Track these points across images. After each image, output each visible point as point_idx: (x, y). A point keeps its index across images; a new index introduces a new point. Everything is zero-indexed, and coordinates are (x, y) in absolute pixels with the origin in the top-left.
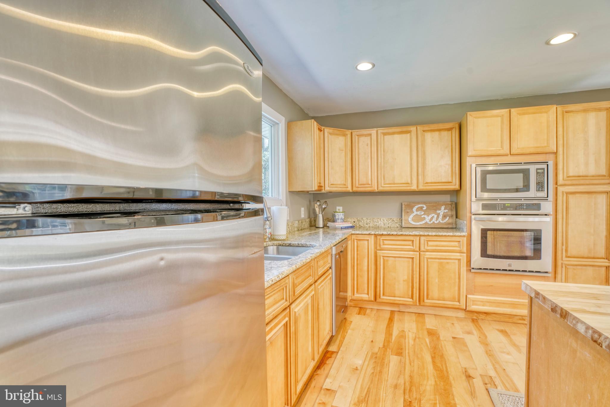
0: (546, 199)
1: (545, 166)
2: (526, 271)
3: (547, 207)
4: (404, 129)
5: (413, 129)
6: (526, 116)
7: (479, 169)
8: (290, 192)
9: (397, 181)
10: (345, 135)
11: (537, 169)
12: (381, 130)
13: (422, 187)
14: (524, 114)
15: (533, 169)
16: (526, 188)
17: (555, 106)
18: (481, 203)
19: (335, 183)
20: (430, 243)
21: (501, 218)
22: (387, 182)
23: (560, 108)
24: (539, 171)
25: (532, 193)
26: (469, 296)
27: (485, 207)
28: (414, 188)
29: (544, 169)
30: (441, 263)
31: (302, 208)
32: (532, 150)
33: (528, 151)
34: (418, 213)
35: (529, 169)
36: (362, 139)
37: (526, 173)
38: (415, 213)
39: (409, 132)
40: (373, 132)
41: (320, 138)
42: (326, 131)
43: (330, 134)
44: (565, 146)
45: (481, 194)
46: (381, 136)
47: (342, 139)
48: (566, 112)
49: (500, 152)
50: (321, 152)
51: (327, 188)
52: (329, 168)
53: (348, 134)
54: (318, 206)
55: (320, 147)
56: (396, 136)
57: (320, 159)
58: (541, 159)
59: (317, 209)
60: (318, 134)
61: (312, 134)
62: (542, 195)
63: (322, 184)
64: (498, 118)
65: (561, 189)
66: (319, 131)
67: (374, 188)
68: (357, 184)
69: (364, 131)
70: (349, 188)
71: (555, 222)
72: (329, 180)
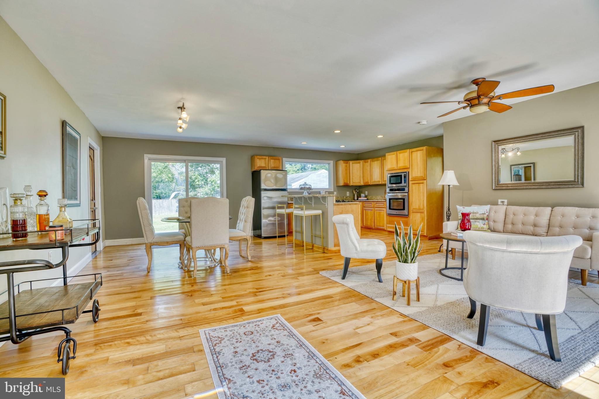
0: (406, 186)
2: (401, 215)
3: (406, 189)
4: (378, 159)
5: (380, 159)
6: (401, 154)
7: (389, 176)
8: (337, 186)
9: (376, 181)
10: (359, 163)
12: (371, 160)
13: (383, 183)
15: (403, 175)
16: (401, 183)
19: (355, 182)
20: (377, 204)
22: (373, 181)
23: (410, 150)
25: (403, 184)
26: (386, 225)
27: (390, 190)
28: (381, 183)
29: (406, 175)
30: (379, 212)
31: (347, 192)
32: (403, 168)
36: (366, 163)
37: (401, 176)
40: (369, 161)
41: (346, 166)
42: (351, 162)
43: (353, 163)
44: (412, 165)
45: (390, 185)
46: (371, 163)
47: (358, 164)
48: (412, 152)
49: (394, 169)
50: (348, 171)
51: (351, 184)
52: (353, 176)
53: (361, 162)
54: (355, 191)
55: (346, 170)
56: (376, 162)
57: (346, 174)
58: (405, 171)
59: (354, 193)
60: (344, 165)
61: (342, 165)
62: (405, 184)
63: (348, 183)
64: (394, 155)
65: (411, 182)
66: (345, 164)
67: (370, 184)
68: (365, 182)
69: (366, 161)
70: (362, 184)
71: (409, 195)
72: (352, 181)
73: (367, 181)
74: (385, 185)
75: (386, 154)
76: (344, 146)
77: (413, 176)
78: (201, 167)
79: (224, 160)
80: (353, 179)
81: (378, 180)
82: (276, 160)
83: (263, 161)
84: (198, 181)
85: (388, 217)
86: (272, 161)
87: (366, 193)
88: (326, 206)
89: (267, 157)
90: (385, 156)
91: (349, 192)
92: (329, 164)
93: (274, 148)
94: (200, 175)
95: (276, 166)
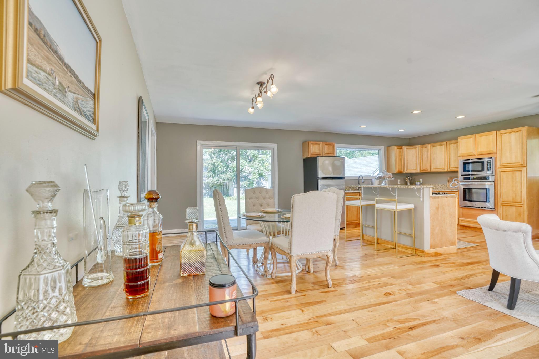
0: (491, 175)
1: (491, 160)
2: (483, 208)
3: (491, 178)
4: (442, 143)
5: (445, 143)
6: (483, 137)
7: (462, 162)
9: (438, 168)
10: (415, 148)
11: (488, 161)
12: (431, 145)
13: (449, 170)
14: (482, 136)
15: (486, 161)
16: (483, 170)
17: (495, 132)
18: (463, 177)
19: (410, 169)
21: (476, 183)
22: (435, 168)
23: (498, 132)
24: (488, 162)
25: (486, 172)
26: (459, 218)
27: (465, 178)
28: (446, 170)
29: (490, 161)
31: (399, 180)
32: (486, 153)
33: (483, 153)
34: (455, 182)
35: (484, 161)
36: (424, 149)
37: (483, 163)
38: (454, 182)
39: (443, 145)
40: (428, 146)
41: (400, 152)
42: (405, 148)
43: (407, 149)
44: (501, 150)
45: (463, 173)
46: (432, 148)
47: (414, 150)
48: (501, 134)
49: (472, 154)
50: (401, 157)
51: (406, 171)
52: (407, 163)
53: (418, 147)
54: (408, 179)
55: (400, 156)
56: (438, 147)
57: (400, 160)
58: (490, 156)
59: (407, 180)
60: (397, 151)
61: (395, 151)
62: (490, 172)
63: (402, 170)
64: (471, 139)
65: (498, 170)
66: (399, 149)
67: (429, 171)
68: (422, 169)
69: (425, 146)
70: (418, 171)
71: (496, 185)
72: (407, 168)
73: (425, 168)
74: (457, 172)
75: (458, 137)
76: (404, 130)
77: (503, 162)
78: (223, 155)
79: (275, 146)
80: (407, 166)
81: (441, 167)
82: (330, 146)
83: (317, 146)
84: (220, 168)
85: (461, 209)
86: (326, 146)
87: (421, 180)
88: (421, 198)
89: (321, 143)
90: (456, 139)
91: (400, 180)
92: (379, 150)
93: (326, 133)
94: (222, 161)
95: (330, 152)
